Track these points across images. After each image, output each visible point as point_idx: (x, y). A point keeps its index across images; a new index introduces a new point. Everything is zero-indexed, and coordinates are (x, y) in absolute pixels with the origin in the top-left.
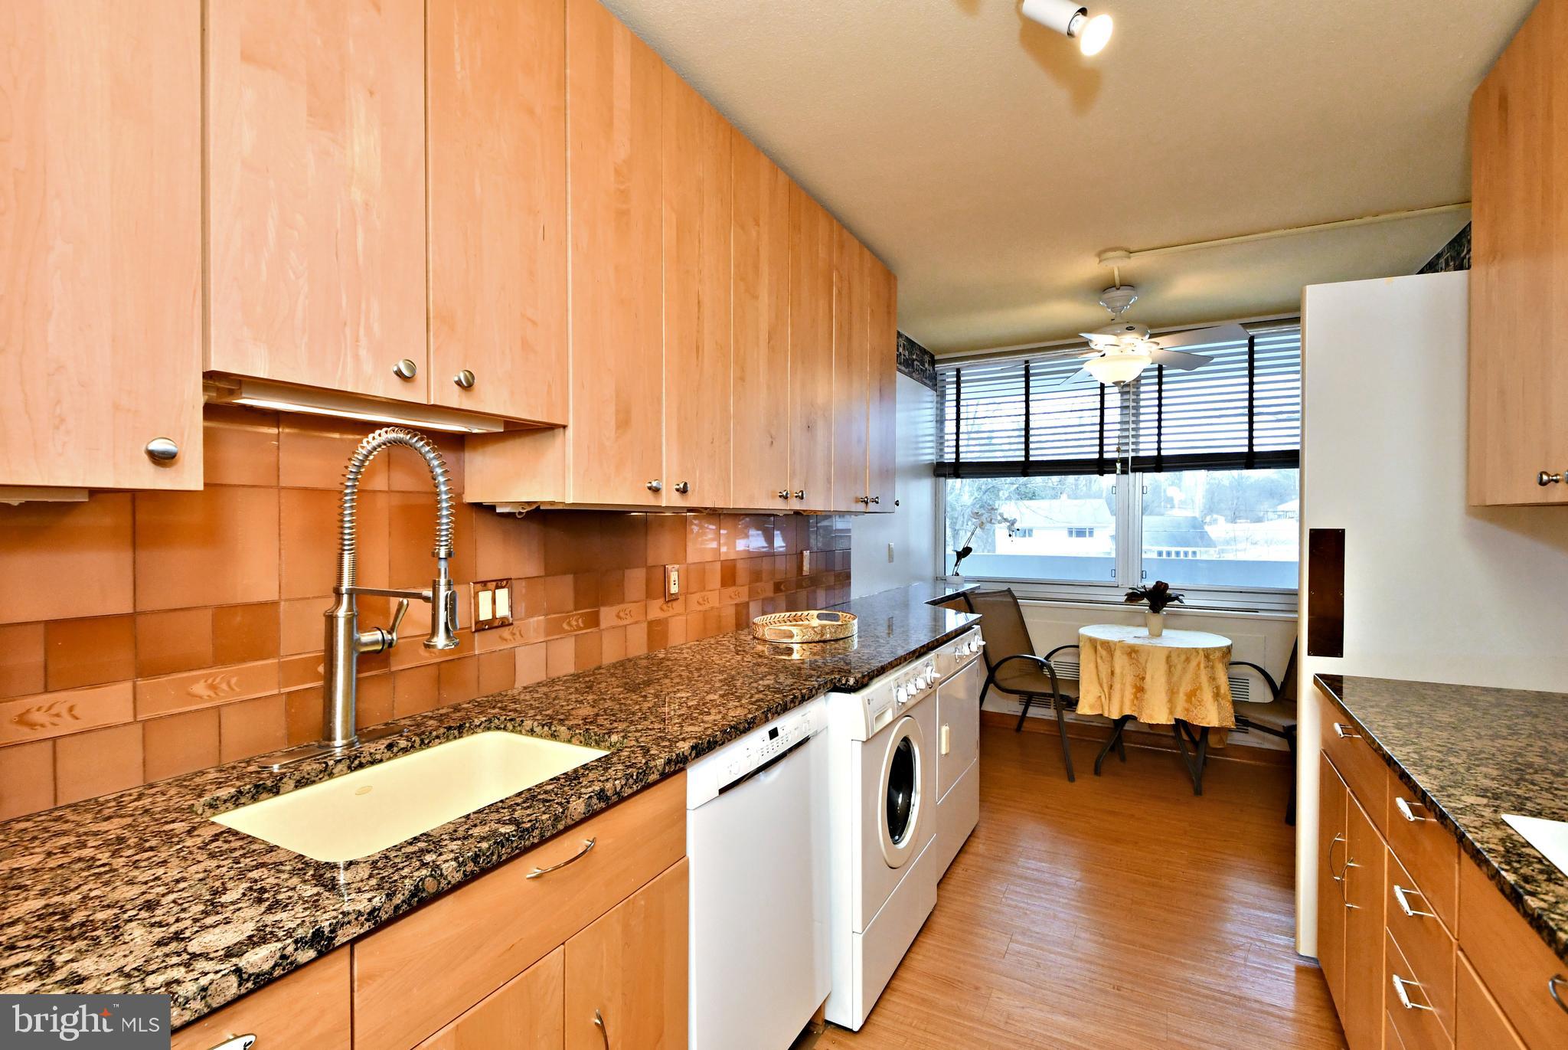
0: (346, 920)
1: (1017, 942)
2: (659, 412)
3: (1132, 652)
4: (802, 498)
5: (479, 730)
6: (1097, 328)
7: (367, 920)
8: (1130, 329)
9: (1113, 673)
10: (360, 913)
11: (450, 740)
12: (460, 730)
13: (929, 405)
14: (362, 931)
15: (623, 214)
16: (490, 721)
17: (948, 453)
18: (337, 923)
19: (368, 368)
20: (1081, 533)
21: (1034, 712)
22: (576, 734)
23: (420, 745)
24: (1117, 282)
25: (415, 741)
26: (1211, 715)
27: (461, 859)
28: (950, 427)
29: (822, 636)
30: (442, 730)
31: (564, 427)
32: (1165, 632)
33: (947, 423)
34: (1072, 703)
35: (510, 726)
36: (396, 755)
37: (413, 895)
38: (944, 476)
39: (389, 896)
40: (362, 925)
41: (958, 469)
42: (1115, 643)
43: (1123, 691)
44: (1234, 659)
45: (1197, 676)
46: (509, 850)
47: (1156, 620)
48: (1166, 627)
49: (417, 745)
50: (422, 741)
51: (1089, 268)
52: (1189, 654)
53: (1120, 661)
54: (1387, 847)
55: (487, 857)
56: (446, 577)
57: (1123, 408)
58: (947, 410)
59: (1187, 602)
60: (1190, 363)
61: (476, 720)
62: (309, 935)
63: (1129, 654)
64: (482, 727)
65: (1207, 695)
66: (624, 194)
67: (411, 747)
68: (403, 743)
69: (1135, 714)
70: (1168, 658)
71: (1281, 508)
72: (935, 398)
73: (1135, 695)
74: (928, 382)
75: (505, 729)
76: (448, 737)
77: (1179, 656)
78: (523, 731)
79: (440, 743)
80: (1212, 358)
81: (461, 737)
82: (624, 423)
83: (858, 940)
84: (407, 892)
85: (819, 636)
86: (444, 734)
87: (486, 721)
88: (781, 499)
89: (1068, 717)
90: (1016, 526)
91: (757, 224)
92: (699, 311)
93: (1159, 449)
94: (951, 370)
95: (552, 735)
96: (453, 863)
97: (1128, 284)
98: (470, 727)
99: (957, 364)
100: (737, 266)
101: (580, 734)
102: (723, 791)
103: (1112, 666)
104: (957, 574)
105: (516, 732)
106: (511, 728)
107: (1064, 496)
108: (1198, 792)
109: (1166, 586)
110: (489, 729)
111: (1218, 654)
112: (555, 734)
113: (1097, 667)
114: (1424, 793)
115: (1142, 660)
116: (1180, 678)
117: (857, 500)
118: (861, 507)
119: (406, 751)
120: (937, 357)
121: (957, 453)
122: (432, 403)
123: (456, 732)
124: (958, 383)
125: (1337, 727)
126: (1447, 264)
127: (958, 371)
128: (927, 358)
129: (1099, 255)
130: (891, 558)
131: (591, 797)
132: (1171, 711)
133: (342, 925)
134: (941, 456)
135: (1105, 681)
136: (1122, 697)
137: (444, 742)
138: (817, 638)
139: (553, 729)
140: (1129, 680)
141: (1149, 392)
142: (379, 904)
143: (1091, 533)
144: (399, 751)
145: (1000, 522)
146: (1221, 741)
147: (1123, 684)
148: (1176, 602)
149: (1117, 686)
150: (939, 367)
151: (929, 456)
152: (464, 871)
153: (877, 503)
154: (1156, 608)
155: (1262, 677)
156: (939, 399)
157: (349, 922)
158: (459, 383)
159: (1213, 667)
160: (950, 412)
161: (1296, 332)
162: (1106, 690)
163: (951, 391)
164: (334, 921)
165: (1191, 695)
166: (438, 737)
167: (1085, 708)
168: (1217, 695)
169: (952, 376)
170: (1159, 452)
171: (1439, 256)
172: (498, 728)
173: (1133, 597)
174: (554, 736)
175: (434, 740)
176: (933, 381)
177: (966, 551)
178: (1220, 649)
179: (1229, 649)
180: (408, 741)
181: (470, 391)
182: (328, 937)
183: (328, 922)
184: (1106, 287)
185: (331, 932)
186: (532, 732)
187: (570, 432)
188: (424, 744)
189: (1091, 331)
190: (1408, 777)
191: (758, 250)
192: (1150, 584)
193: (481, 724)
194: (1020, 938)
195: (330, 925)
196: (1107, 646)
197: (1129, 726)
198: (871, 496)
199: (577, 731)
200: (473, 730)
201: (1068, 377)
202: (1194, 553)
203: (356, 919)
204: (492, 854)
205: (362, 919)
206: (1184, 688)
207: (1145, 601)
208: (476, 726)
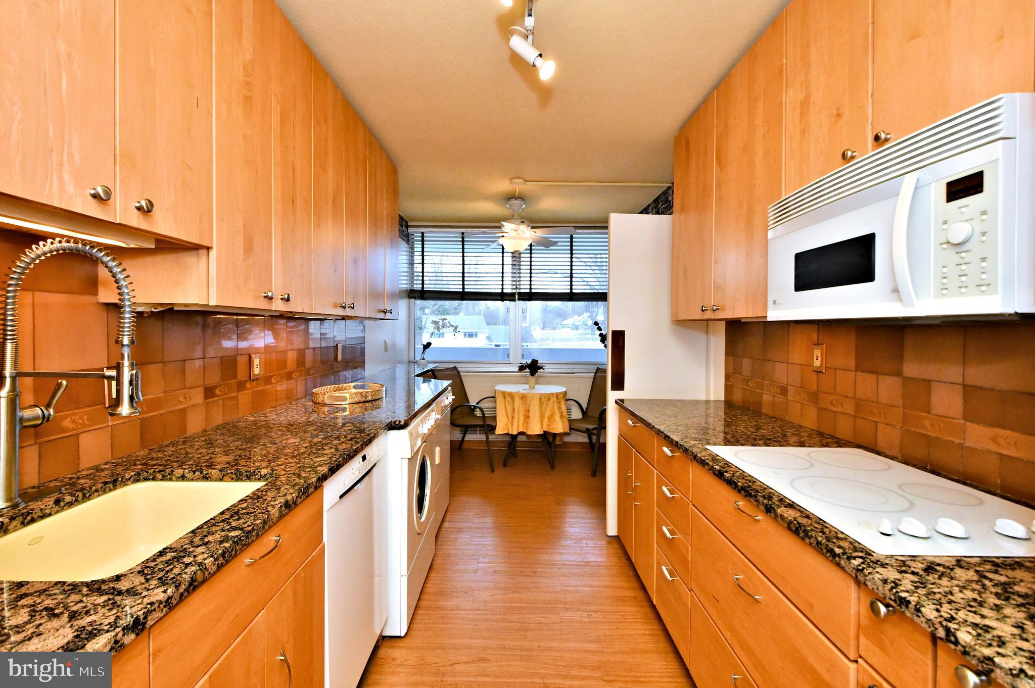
0: (153, 608)
1: (482, 562)
2: (271, 242)
3: (523, 397)
4: (353, 308)
5: (130, 483)
6: (506, 219)
7: (165, 606)
8: (523, 222)
9: (514, 410)
10: (161, 602)
11: (107, 493)
12: (114, 483)
13: (405, 253)
14: (162, 615)
15: (248, 98)
16: (138, 474)
17: (416, 284)
18: (148, 611)
19: (70, 188)
20: (471, 335)
21: (469, 437)
22: (228, 474)
23: (83, 499)
24: (517, 195)
25: (78, 495)
26: (559, 427)
27: (215, 556)
28: (418, 268)
29: (366, 398)
30: (100, 485)
31: (208, 248)
32: (537, 386)
33: (415, 265)
34: (493, 429)
35: (159, 476)
36: (62, 509)
37: (190, 585)
38: (415, 298)
39: (177, 587)
40: (162, 610)
41: (424, 294)
42: (515, 393)
43: (518, 419)
44: (568, 398)
45: (553, 408)
46: (241, 547)
47: (532, 379)
48: (537, 383)
49: (80, 498)
50: (84, 495)
51: (504, 186)
52: (549, 396)
53: (518, 402)
54: (656, 471)
55: (230, 552)
56: (129, 360)
57: (513, 265)
58: (415, 257)
59: (546, 370)
60: (547, 244)
61: (127, 475)
62: (131, 623)
63: (522, 398)
64: (132, 480)
65: (557, 417)
66: (248, 85)
67: (75, 501)
68: (68, 499)
69: (524, 431)
70: (540, 399)
71: (564, 322)
72: (408, 249)
73: (524, 420)
74: (405, 238)
75: (154, 479)
76: (105, 490)
77: (545, 397)
78: (174, 478)
79: (99, 496)
80: (557, 242)
81: (114, 489)
82: (249, 249)
83: (405, 580)
84: (187, 583)
85: (364, 398)
86: (101, 488)
87: (135, 475)
88: (342, 308)
89: (492, 437)
90: (458, 330)
91: (326, 122)
92: (293, 175)
93: (531, 289)
94: (419, 233)
95: (203, 478)
96: (211, 559)
97: (521, 198)
98: (122, 481)
99: (422, 230)
100: (315, 148)
101: (232, 473)
102: (341, 497)
103: (513, 406)
104: (424, 359)
105: (166, 480)
106: (160, 477)
107: (461, 314)
108: (553, 468)
109: (537, 361)
110: (138, 481)
111: (562, 395)
112: (207, 476)
113: (506, 408)
114: (677, 442)
115: (528, 401)
116: (546, 408)
117: (380, 311)
118: (382, 315)
119: (71, 505)
120: (409, 224)
121: (423, 284)
122: (118, 222)
123: (111, 486)
124: (423, 241)
125: (630, 422)
126: (653, 210)
127: (423, 233)
128: (404, 224)
129: (511, 179)
130: (386, 350)
131: (281, 506)
132: (542, 428)
133: (151, 613)
134: (412, 286)
135: (510, 414)
136: (518, 422)
137: (102, 494)
138: (363, 400)
139: (205, 472)
140: (522, 412)
141: (525, 258)
142: (172, 594)
143: (476, 335)
144: (65, 506)
145: (449, 327)
146: (561, 440)
147: (519, 415)
148: (542, 370)
149: (516, 416)
150: (411, 230)
151: (404, 285)
152: (218, 564)
153: (391, 313)
154: (533, 373)
155: (577, 405)
156: (410, 250)
157: (154, 610)
158: (139, 209)
159: (560, 402)
160: (418, 258)
161: (606, 234)
162: (510, 420)
163: (418, 247)
164: (146, 610)
165: (551, 417)
166: (97, 491)
167: (499, 430)
168: (562, 417)
169: (419, 237)
170: (530, 290)
171: (649, 205)
172: (146, 479)
173: (522, 368)
174: (206, 478)
175: (94, 493)
176: (407, 238)
177: (429, 344)
178: (562, 392)
179: (566, 392)
180: (72, 496)
181: (146, 215)
182: (143, 622)
183: (142, 612)
184: (510, 197)
185: (145, 618)
186: (183, 478)
187: (213, 254)
188: (86, 498)
189: (504, 220)
190: (669, 437)
191: (327, 140)
192: (529, 362)
193: (131, 478)
194: (483, 560)
195: (144, 613)
196: (511, 395)
197: (521, 438)
198: (389, 309)
199: (229, 471)
200: (125, 483)
201: (489, 245)
202: (527, 346)
203: (159, 607)
204: (232, 550)
205: (162, 606)
206: (547, 414)
207: (527, 370)
208: (127, 479)
